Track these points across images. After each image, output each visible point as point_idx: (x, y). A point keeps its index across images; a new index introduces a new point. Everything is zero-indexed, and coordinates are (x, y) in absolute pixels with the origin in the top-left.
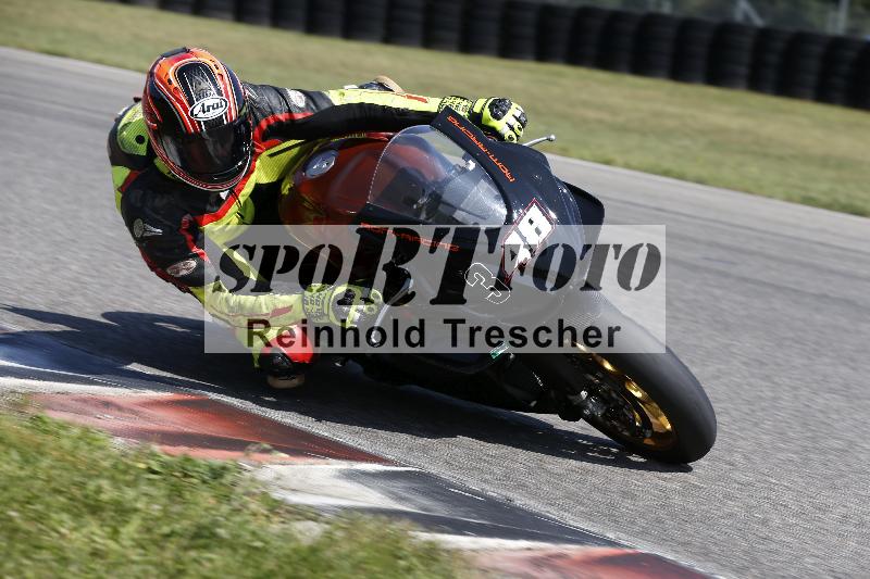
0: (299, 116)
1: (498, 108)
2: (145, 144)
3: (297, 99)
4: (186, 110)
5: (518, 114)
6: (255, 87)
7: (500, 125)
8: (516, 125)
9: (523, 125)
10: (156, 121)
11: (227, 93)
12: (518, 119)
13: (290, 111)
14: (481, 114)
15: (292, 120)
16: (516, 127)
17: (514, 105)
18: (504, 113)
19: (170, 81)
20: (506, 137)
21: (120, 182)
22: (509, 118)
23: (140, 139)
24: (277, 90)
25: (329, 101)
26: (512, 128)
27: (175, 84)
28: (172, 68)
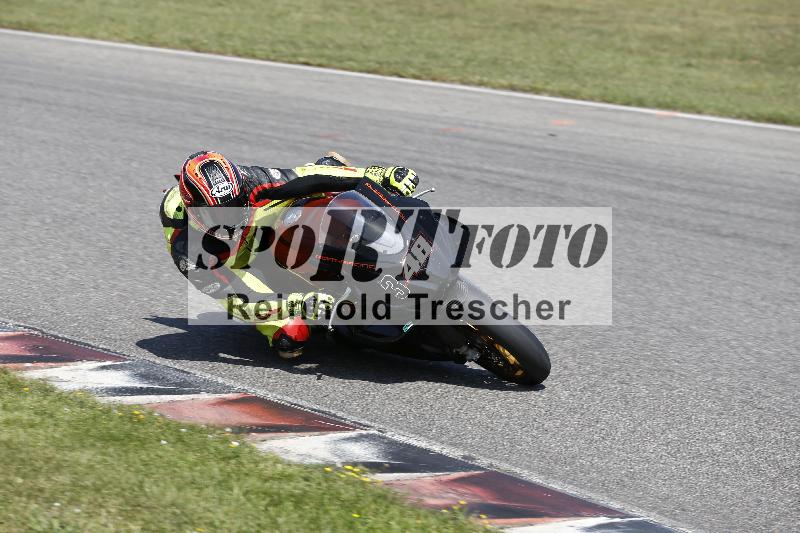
0: (277, 184)
2: (183, 211)
3: (276, 175)
4: (208, 192)
5: (412, 178)
6: (247, 169)
7: (401, 186)
8: (411, 185)
9: (416, 185)
11: (232, 179)
12: (413, 181)
13: (271, 182)
14: (389, 179)
15: (272, 187)
16: (411, 187)
18: (403, 177)
19: (196, 175)
22: (406, 180)
24: (261, 169)
25: (294, 174)
26: (407, 187)
27: (200, 176)
28: (197, 167)
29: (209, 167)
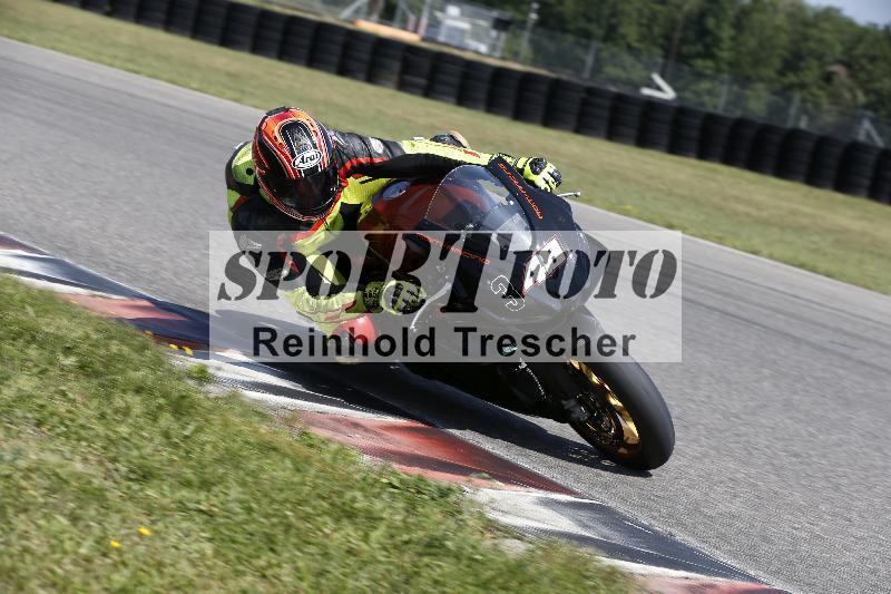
2: (254, 176)
3: (377, 147)
5: (551, 171)
11: (320, 146)
12: (552, 175)
14: (523, 170)
16: (550, 181)
17: (549, 164)
21: (232, 204)
23: (249, 171)
25: (402, 150)
27: (280, 140)
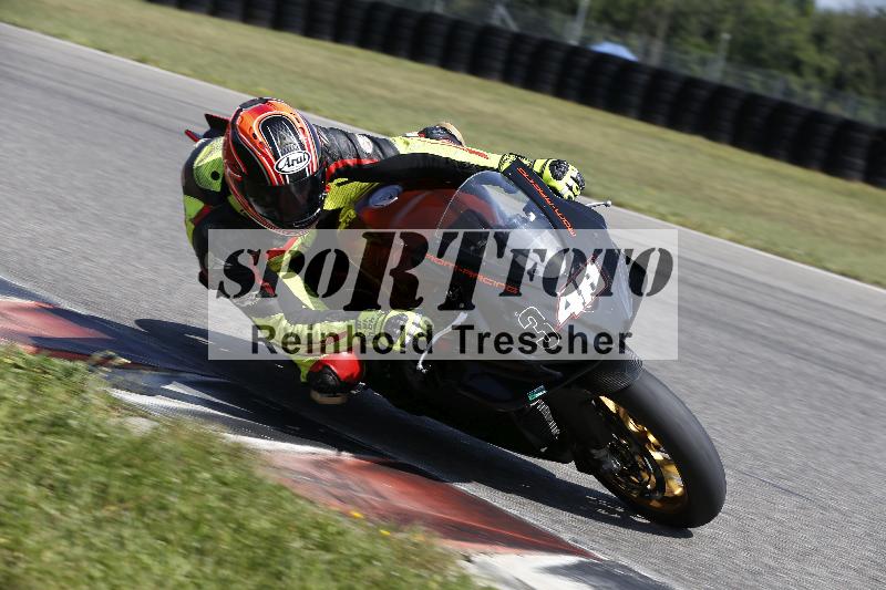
0: (366, 162)
1: (557, 169)
2: (220, 180)
3: (366, 146)
4: (272, 165)
5: (575, 175)
7: (560, 186)
8: (574, 185)
10: (241, 173)
11: (309, 146)
12: (575, 180)
13: (358, 157)
15: (359, 164)
16: (574, 188)
17: (571, 167)
18: (564, 173)
19: (254, 135)
20: (566, 196)
21: (193, 213)
22: (567, 179)
23: (215, 175)
24: (346, 134)
25: (395, 149)
26: (570, 188)
27: (260, 139)
28: (256, 122)
29: (274, 125)
